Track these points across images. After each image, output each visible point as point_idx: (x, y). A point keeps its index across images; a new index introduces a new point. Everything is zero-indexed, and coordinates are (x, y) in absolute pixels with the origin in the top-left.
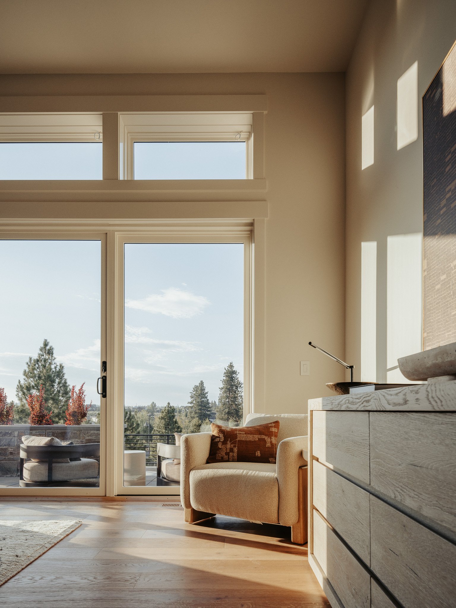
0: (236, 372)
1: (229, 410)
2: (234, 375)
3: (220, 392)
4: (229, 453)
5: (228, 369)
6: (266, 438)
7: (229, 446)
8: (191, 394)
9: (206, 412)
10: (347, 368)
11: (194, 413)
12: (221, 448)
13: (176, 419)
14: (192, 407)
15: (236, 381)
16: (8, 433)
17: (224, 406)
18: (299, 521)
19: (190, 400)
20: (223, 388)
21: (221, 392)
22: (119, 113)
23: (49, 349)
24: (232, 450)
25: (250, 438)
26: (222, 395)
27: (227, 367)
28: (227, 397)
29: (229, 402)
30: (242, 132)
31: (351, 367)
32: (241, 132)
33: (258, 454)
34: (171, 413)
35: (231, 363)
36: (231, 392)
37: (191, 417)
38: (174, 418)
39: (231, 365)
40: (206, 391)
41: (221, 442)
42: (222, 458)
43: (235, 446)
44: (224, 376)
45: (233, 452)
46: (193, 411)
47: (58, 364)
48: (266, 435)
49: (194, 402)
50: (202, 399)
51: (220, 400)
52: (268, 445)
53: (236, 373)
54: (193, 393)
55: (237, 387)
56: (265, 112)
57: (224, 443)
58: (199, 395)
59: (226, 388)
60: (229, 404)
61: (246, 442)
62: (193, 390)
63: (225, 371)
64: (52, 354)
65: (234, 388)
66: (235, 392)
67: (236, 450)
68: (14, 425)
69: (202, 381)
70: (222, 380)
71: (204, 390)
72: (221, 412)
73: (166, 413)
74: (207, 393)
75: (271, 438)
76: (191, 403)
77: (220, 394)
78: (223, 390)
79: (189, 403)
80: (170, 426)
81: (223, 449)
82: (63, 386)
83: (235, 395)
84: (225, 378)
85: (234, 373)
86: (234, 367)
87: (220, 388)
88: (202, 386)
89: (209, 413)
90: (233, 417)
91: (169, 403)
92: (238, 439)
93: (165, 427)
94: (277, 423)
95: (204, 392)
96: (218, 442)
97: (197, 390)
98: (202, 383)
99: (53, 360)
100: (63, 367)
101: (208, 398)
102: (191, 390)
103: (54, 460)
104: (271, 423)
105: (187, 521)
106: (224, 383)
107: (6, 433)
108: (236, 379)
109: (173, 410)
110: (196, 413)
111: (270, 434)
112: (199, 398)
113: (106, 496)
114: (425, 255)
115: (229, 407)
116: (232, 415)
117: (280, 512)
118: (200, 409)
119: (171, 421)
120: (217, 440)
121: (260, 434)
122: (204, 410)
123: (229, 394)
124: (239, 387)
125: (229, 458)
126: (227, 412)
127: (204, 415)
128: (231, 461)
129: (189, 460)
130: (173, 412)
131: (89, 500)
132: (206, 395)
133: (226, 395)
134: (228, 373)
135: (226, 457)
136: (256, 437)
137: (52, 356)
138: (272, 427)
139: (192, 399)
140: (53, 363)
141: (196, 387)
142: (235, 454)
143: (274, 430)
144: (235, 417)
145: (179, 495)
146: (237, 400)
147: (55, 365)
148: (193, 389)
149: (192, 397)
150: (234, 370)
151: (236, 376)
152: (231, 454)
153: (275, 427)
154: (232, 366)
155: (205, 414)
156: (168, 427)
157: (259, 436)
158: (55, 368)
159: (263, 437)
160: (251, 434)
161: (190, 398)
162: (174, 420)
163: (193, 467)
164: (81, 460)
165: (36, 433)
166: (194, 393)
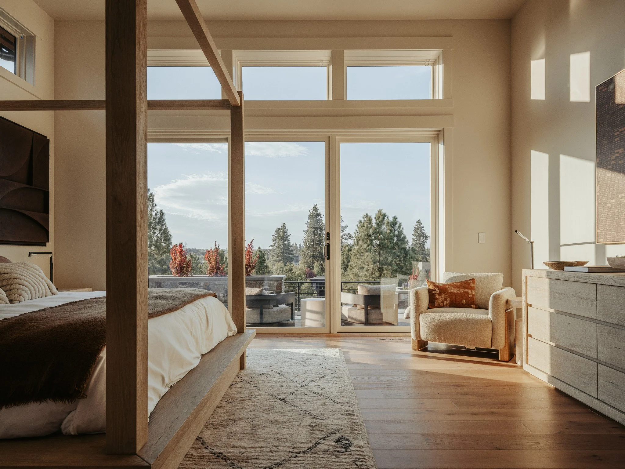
0: (321, 214)
1: (314, 253)
2: (319, 218)
3: (304, 235)
4: (444, 301)
5: (312, 211)
6: (468, 291)
7: (443, 296)
8: (273, 237)
9: (288, 255)
10: (528, 243)
11: (276, 256)
12: (438, 298)
13: (267, 264)
14: (274, 250)
15: (321, 223)
16: (195, 283)
17: (309, 249)
18: (505, 346)
19: (272, 243)
20: (307, 231)
21: (306, 235)
22: (344, 50)
23: (149, 196)
24: (446, 299)
25: (457, 291)
26: (306, 238)
27: (312, 209)
28: (312, 240)
29: (313, 245)
30: (431, 60)
31: (532, 243)
32: (429, 60)
33: (464, 302)
34: (262, 258)
35: (315, 206)
36: (316, 235)
37: (274, 261)
38: (265, 262)
39: (315, 208)
40: (288, 234)
41: (437, 293)
42: (439, 305)
43: (448, 297)
44: (308, 219)
45: (447, 301)
46: (275, 254)
47: (159, 211)
48: (468, 289)
49: (277, 245)
50: (285, 242)
51: (305, 242)
52: (470, 295)
53: (320, 216)
54: (275, 236)
55: (322, 229)
56: (452, 49)
57: (440, 294)
58: (282, 238)
59: (311, 231)
60: (314, 247)
61: (455, 294)
62: (275, 233)
63: (310, 214)
64: (153, 201)
65: (319, 231)
66: (320, 235)
67: (448, 299)
68: (193, 276)
69: (284, 224)
70: (307, 223)
71: (287, 232)
72: (306, 255)
73: (257, 257)
74: (289, 236)
75: (472, 291)
76: (273, 246)
77: (304, 237)
78: (308, 233)
79: (271, 246)
80: (261, 270)
81: (440, 299)
82: (164, 232)
83: (319, 238)
84: (309, 221)
85: (319, 216)
86: (318, 209)
87: (304, 231)
88: (284, 228)
89: (291, 256)
90: (317, 260)
91: (260, 247)
92: (449, 291)
93: (257, 272)
94: (473, 279)
95: (286, 235)
96: (435, 294)
97: (279, 233)
98: (284, 226)
99: (154, 207)
100: (163, 214)
101: (290, 241)
102: (273, 233)
103: (264, 306)
104: (469, 280)
105: (413, 349)
106: (308, 226)
107: (194, 283)
108: (321, 222)
109: (263, 254)
110: (278, 256)
111: (471, 288)
112: (281, 240)
113: (330, 333)
114: (597, 182)
115: (314, 251)
116: (317, 259)
117: (493, 340)
118: (283, 253)
119: (262, 266)
120: (434, 292)
121: (463, 288)
122: (287, 253)
123: (314, 236)
124: (323, 230)
125: (444, 305)
126: (312, 255)
127: (286, 259)
128: (445, 307)
129: (419, 307)
130: (264, 256)
131: (320, 336)
132: (289, 238)
133: (311, 238)
134: (313, 216)
135: (442, 304)
136: (461, 290)
137: (153, 203)
138: (470, 283)
139: (274, 242)
140: (154, 210)
141: (278, 229)
142: (448, 302)
143: (472, 285)
144: (320, 261)
145: (410, 332)
146: (322, 243)
147: (156, 212)
148: (276, 231)
149: (274, 240)
150: (318, 212)
151: (320, 218)
152: (445, 302)
153: (473, 283)
154: (317, 209)
155: (287, 257)
156: (259, 272)
157: (463, 290)
158: (156, 215)
159: (466, 290)
160: (457, 288)
161: (272, 241)
162: (265, 264)
163: (421, 311)
164: (278, 306)
165: (219, 283)
166: (277, 236)
